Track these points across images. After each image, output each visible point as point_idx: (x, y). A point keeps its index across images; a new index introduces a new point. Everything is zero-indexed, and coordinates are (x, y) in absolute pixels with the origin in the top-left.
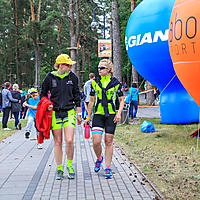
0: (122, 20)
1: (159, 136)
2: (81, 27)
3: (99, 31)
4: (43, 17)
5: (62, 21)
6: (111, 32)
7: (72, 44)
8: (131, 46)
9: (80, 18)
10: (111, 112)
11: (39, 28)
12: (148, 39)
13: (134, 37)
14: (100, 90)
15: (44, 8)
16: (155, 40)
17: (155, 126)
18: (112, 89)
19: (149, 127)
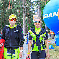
0: (42, 8)
1: (55, 51)
2: (27, 11)
3: (33, 12)
4: (13, 7)
5: (20, 9)
6: (38, 13)
7: (24, 17)
8: (45, 18)
9: (27, 7)
10: (42, 49)
11: (12, 11)
12: (51, 15)
13: (46, 15)
14: (35, 36)
15: (14, 4)
16: (54, 16)
17: (54, 47)
18: (42, 35)
19: (51, 47)
